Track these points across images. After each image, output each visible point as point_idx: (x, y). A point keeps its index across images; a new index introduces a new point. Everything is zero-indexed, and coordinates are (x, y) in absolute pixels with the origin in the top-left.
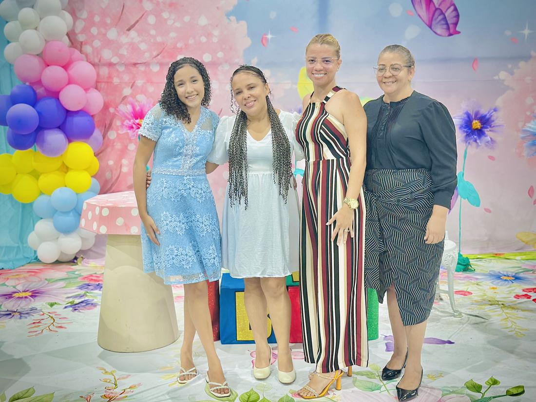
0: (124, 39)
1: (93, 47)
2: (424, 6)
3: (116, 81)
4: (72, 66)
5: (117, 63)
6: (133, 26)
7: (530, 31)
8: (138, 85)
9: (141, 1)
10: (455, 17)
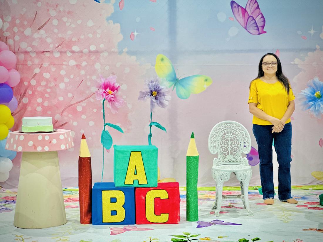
0: (36, 36)
1: (14, 41)
2: (241, 15)
3: (29, 63)
5: (31, 51)
6: (42, 27)
7: (314, 32)
8: (45, 66)
9: (48, 10)
10: (262, 22)
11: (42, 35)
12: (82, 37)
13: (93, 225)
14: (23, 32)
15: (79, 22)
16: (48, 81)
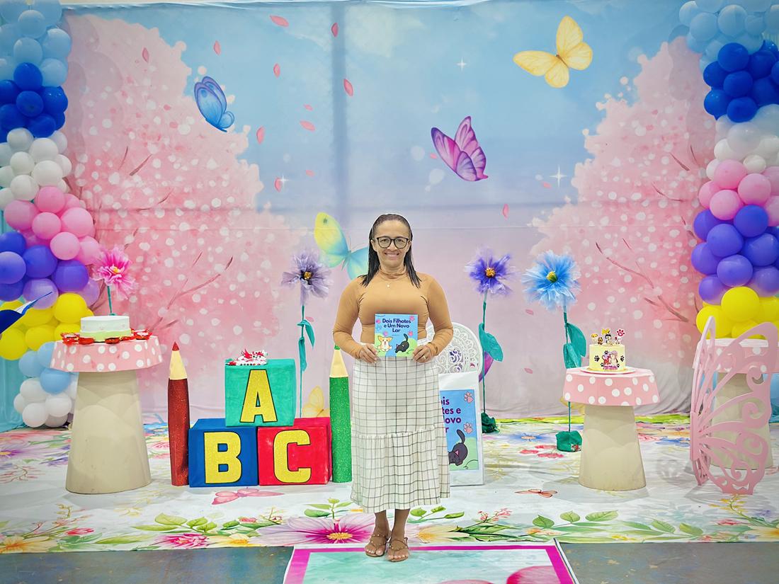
0: (127, 184)
1: (93, 192)
2: (448, 150)
3: (117, 228)
4: (67, 212)
5: (119, 209)
6: (137, 170)
7: (562, 176)
8: (142, 232)
9: (146, 144)
10: (482, 160)
11: (137, 183)
12: (199, 186)
13: (191, 487)
14: (107, 179)
15: (195, 162)
16: (146, 255)
